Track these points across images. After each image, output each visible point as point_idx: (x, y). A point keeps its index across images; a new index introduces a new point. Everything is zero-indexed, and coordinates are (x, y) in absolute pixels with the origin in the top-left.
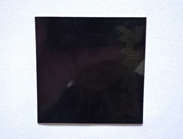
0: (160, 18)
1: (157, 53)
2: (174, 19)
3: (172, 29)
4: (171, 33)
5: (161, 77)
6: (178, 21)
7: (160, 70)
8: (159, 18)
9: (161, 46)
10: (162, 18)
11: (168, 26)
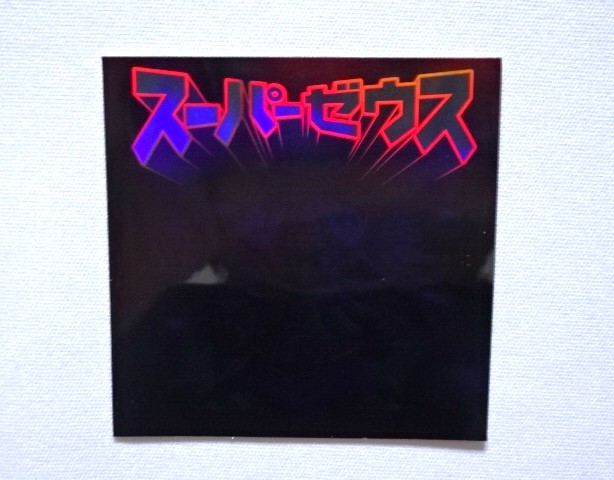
0: (538, 48)
1: (525, 176)
2: (587, 54)
3: (579, 90)
4: (577, 106)
5: (533, 262)
6: (602, 64)
7: (531, 236)
8: (534, 47)
9: (539, 150)
10: (547, 49)
11: (568, 81)
